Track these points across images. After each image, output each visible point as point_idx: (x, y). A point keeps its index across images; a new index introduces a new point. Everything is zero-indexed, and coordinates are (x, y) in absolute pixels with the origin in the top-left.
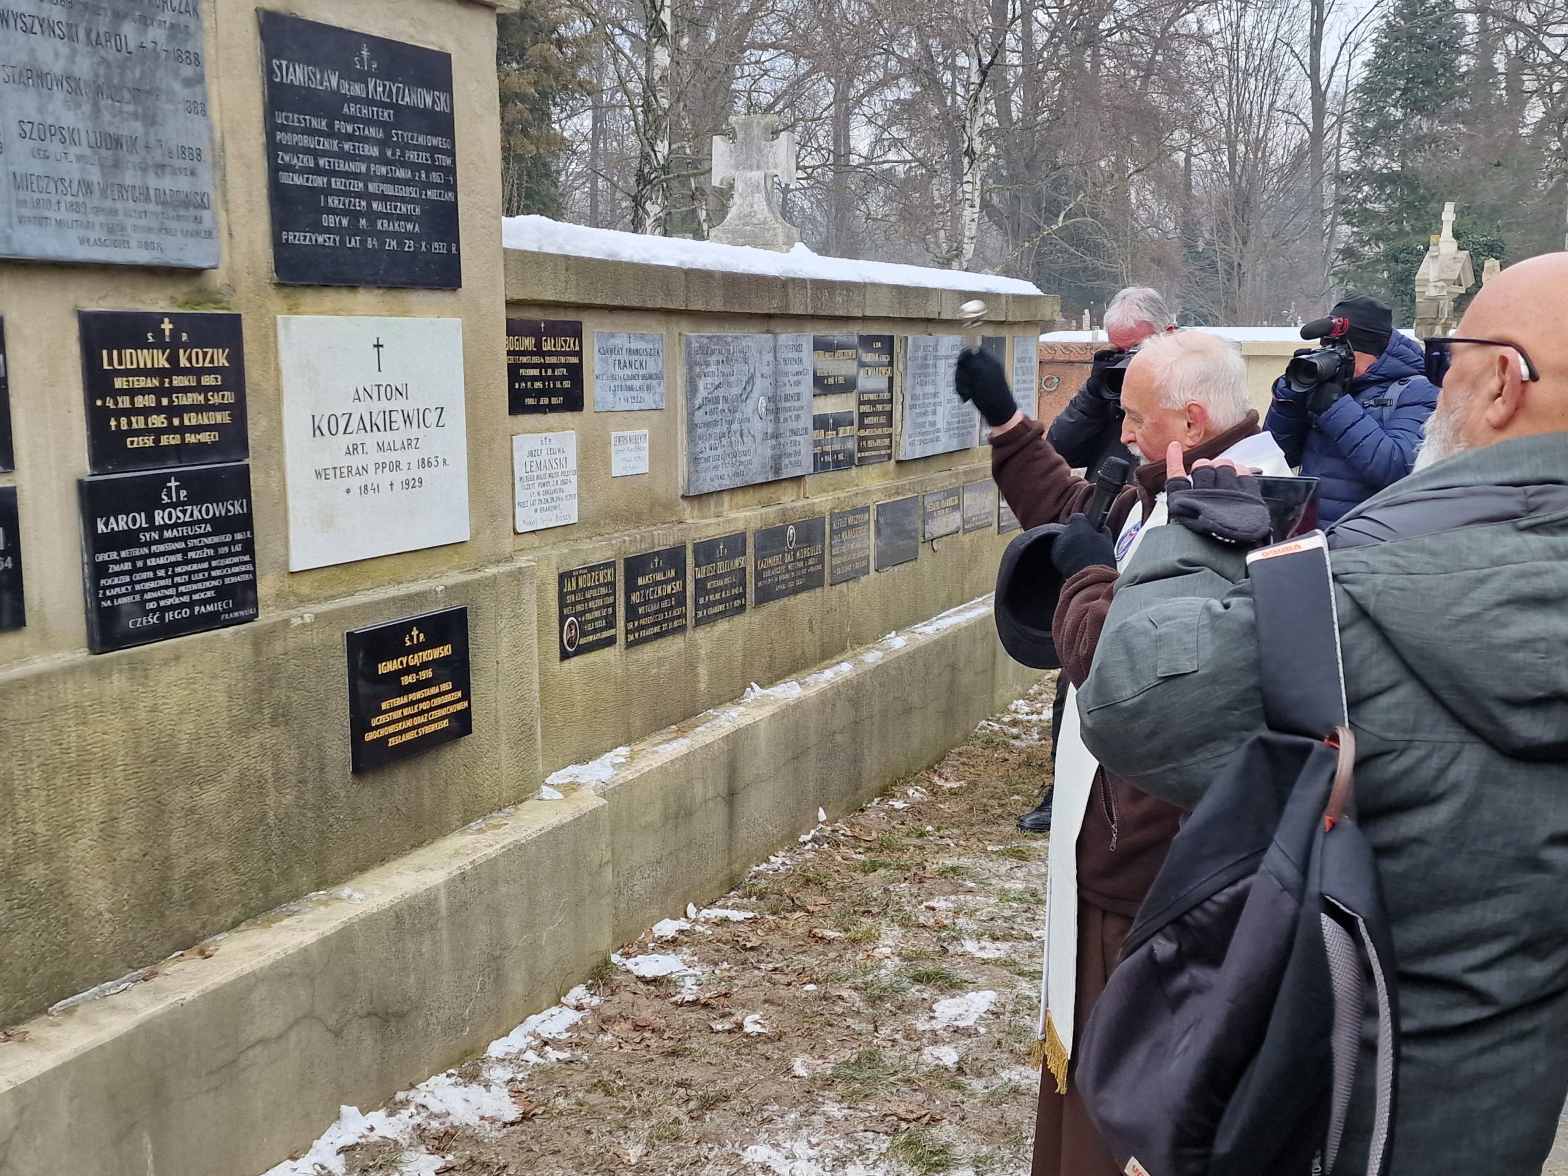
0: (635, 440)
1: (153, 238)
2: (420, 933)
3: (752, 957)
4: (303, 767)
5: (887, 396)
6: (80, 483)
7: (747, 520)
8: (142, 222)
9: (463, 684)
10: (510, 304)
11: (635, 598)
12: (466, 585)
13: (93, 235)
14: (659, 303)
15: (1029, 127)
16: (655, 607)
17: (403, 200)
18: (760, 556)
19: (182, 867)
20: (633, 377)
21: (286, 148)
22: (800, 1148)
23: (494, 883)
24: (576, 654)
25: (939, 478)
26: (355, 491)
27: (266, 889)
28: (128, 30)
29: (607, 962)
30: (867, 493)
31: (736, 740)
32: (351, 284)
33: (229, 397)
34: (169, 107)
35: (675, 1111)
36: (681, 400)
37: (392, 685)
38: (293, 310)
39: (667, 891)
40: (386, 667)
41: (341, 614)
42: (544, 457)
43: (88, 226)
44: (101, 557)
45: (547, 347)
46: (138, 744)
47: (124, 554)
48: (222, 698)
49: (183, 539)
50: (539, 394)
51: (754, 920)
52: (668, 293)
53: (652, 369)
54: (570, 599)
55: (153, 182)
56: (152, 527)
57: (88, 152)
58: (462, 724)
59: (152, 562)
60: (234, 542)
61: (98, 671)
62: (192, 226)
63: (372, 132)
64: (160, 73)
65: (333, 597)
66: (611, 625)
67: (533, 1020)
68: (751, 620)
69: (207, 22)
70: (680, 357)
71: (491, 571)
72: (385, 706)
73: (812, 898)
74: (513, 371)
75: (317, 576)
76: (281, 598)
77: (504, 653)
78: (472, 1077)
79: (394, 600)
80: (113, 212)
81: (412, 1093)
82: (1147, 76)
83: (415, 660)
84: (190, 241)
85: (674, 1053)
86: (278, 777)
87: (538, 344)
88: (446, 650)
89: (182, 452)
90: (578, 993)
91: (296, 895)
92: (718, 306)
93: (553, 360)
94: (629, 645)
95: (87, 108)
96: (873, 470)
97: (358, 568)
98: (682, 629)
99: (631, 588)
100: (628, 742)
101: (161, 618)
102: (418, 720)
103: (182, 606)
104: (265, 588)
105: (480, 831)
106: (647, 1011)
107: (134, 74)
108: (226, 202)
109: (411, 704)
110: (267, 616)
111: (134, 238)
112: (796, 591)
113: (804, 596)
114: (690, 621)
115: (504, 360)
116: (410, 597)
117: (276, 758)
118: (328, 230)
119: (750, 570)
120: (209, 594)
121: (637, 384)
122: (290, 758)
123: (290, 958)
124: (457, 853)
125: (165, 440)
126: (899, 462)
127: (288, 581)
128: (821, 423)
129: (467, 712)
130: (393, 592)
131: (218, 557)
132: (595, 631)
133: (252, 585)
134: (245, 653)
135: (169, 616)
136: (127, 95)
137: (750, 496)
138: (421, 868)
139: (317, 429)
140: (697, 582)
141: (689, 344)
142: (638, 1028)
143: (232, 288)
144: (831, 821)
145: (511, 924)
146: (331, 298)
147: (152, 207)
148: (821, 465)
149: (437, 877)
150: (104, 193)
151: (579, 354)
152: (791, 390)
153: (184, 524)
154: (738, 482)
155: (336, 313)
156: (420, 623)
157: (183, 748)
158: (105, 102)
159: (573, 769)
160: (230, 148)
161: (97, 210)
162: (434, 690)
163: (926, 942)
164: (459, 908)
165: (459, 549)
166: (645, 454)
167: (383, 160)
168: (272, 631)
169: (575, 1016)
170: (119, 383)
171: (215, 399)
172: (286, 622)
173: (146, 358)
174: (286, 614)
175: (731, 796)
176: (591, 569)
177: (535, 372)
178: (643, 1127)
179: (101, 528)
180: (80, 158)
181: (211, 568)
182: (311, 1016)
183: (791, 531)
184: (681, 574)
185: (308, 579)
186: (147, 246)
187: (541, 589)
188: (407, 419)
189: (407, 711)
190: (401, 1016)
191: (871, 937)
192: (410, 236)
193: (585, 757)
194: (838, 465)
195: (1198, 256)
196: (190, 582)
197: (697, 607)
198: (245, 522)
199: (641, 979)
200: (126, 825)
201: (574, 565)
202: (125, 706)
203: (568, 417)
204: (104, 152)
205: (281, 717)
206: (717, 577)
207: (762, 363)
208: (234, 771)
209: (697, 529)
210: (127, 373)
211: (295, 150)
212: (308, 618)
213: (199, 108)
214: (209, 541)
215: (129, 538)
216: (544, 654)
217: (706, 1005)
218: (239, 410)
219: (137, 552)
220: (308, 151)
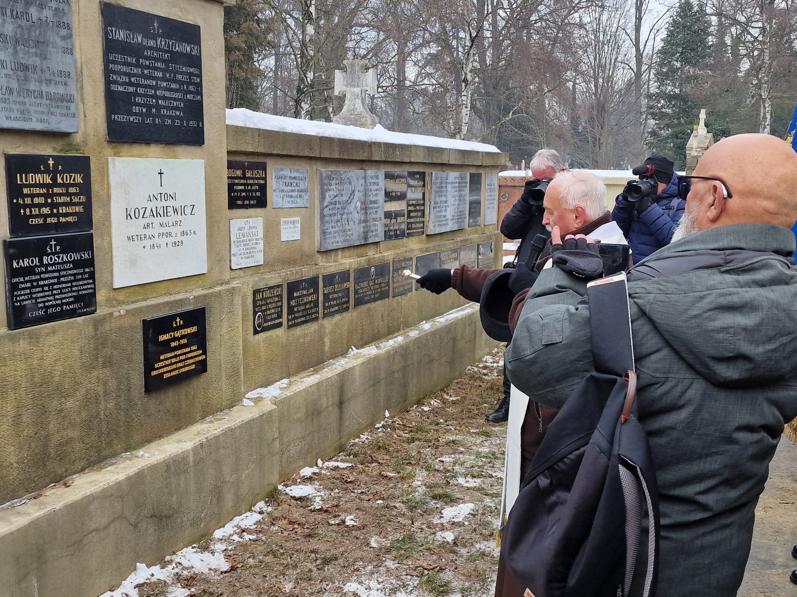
0: (293, 222)
1: (45, 117)
2: (179, 474)
3: (350, 486)
4: (119, 389)
5: (422, 202)
6: (5, 242)
7: (350, 264)
8: (39, 109)
9: (203, 347)
10: (229, 153)
11: (293, 303)
12: (205, 296)
13: (13, 115)
14: (306, 153)
15: (495, 68)
16: (303, 308)
17: (175, 99)
18: (357, 282)
19: (56, 439)
20: (293, 191)
21: (114, 72)
22: (373, 584)
23: (218, 448)
24: (262, 331)
25: (449, 243)
26: (148, 247)
27: (99, 451)
28: (33, 11)
29: (276, 489)
30: (412, 251)
31: (344, 375)
32: (148, 142)
33: (83, 199)
34: (54, 50)
35: (309, 565)
36: (317, 202)
37: (166, 347)
38: (117, 154)
39: (308, 452)
40: (163, 338)
41: (140, 310)
42: (246, 231)
43: (11, 110)
44: (15, 280)
45: (248, 175)
46: (33, 376)
47: (26, 279)
48: (77, 353)
49: (58, 271)
50: (244, 199)
51: (352, 467)
52: (311, 148)
53: (302, 186)
54: (259, 303)
55: (45, 88)
56: (42, 264)
57: (11, 72)
58: (202, 367)
59: (41, 283)
60: (85, 273)
61: (12, 339)
62: (65, 111)
63: (159, 65)
64: (49, 33)
65: (136, 301)
66: (280, 316)
67: (237, 519)
68: (352, 315)
69: (74, 7)
70: (317, 181)
71: (218, 289)
72: (162, 357)
73: (382, 456)
74: (231, 187)
75: (128, 290)
76: (109, 302)
77: (224, 331)
78: (205, 548)
79: (168, 303)
80: (24, 103)
81: (174, 557)
82: (554, 45)
83: (178, 334)
84: (64, 118)
85: (309, 536)
86: (106, 394)
87: (244, 174)
88: (194, 329)
89: (58, 226)
90: (261, 505)
91: (115, 455)
92: (336, 155)
93: (251, 181)
94: (289, 327)
95: (10, 50)
96: (414, 239)
97: (148, 287)
98: (317, 319)
99: (290, 297)
100: (288, 376)
101: (46, 312)
102: (180, 365)
103: (57, 305)
104: (101, 296)
105: (211, 422)
106: (296, 514)
107: (35, 33)
108: (83, 99)
109: (176, 356)
110: (101, 311)
111: (35, 117)
112: (375, 300)
113: (379, 302)
114: (321, 315)
115: (226, 181)
116: (176, 302)
117: (105, 384)
118: (136, 114)
119: (352, 289)
120: (71, 300)
121: (294, 194)
122: (112, 384)
123: (111, 487)
124: (199, 433)
125: (49, 220)
126: (427, 235)
127: (112, 293)
128: (388, 215)
129: (204, 361)
130: (167, 299)
131: (76, 280)
132: (272, 320)
133: (93, 295)
134: (90, 330)
135: (50, 311)
136: (32, 44)
137: (353, 252)
138: (180, 441)
139: (128, 216)
140: (325, 295)
141: (321, 175)
142: (291, 523)
143: (85, 142)
144: (391, 417)
145: (226, 470)
146: (136, 149)
147: (44, 101)
148: (388, 236)
149: (188, 445)
150: (19, 93)
151: (265, 179)
152: (373, 199)
153: (58, 263)
154: (346, 245)
155: (140, 156)
156: (181, 315)
157: (57, 379)
158: (20, 48)
159: (259, 390)
160: (85, 72)
161: (15, 102)
162: (188, 350)
163: (438, 479)
164: (199, 462)
165: (202, 277)
166: (298, 230)
167: (164, 79)
168: (104, 319)
169: (259, 517)
170: (25, 191)
171: (76, 200)
172: (111, 314)
173: (39, 178)
174: (111, 310)
175: (341, 404)
176: (270, 288)
177: (243, 187)
178: (293, 573)
179: (15, 265)
180: (6, 76)
181: (72, 286)
182: (121, 517)
183: (373, 269)
184: (316, 291)
185: (123, 291)
186: (41, 121)
187: (244, 298)
188: (175, 211)
189: (173, 360)
190: (168, 517)
191: (411, 476)
192: (177, 117)
193: (266, 384)
194: (396, 236)
195: (578, 134)
196: (61, 293)
197: (325, 308)
198: (91, 263)
199: (294, 498)
200: (26, 418)
201: (261, 286)
202: (27, 357)
203: (259, 210)
204: (19, 73)
205: (108, 363)
206: (335, 292)
207: (359, 185)
208: (83, 391)
209: (325, 268)
210: (29, 186)
211: (119, 73)
212: (122, 312)
213: (70, 51)
214: (71, 272)
215: (30, 271)
216: (245, 331)
217: (326, 511)
218: (88, 206)
219: (34, 278)
220: (126, 74)
